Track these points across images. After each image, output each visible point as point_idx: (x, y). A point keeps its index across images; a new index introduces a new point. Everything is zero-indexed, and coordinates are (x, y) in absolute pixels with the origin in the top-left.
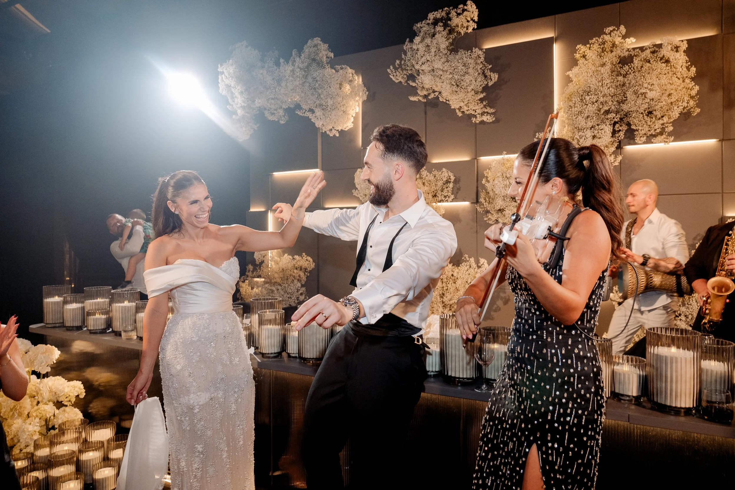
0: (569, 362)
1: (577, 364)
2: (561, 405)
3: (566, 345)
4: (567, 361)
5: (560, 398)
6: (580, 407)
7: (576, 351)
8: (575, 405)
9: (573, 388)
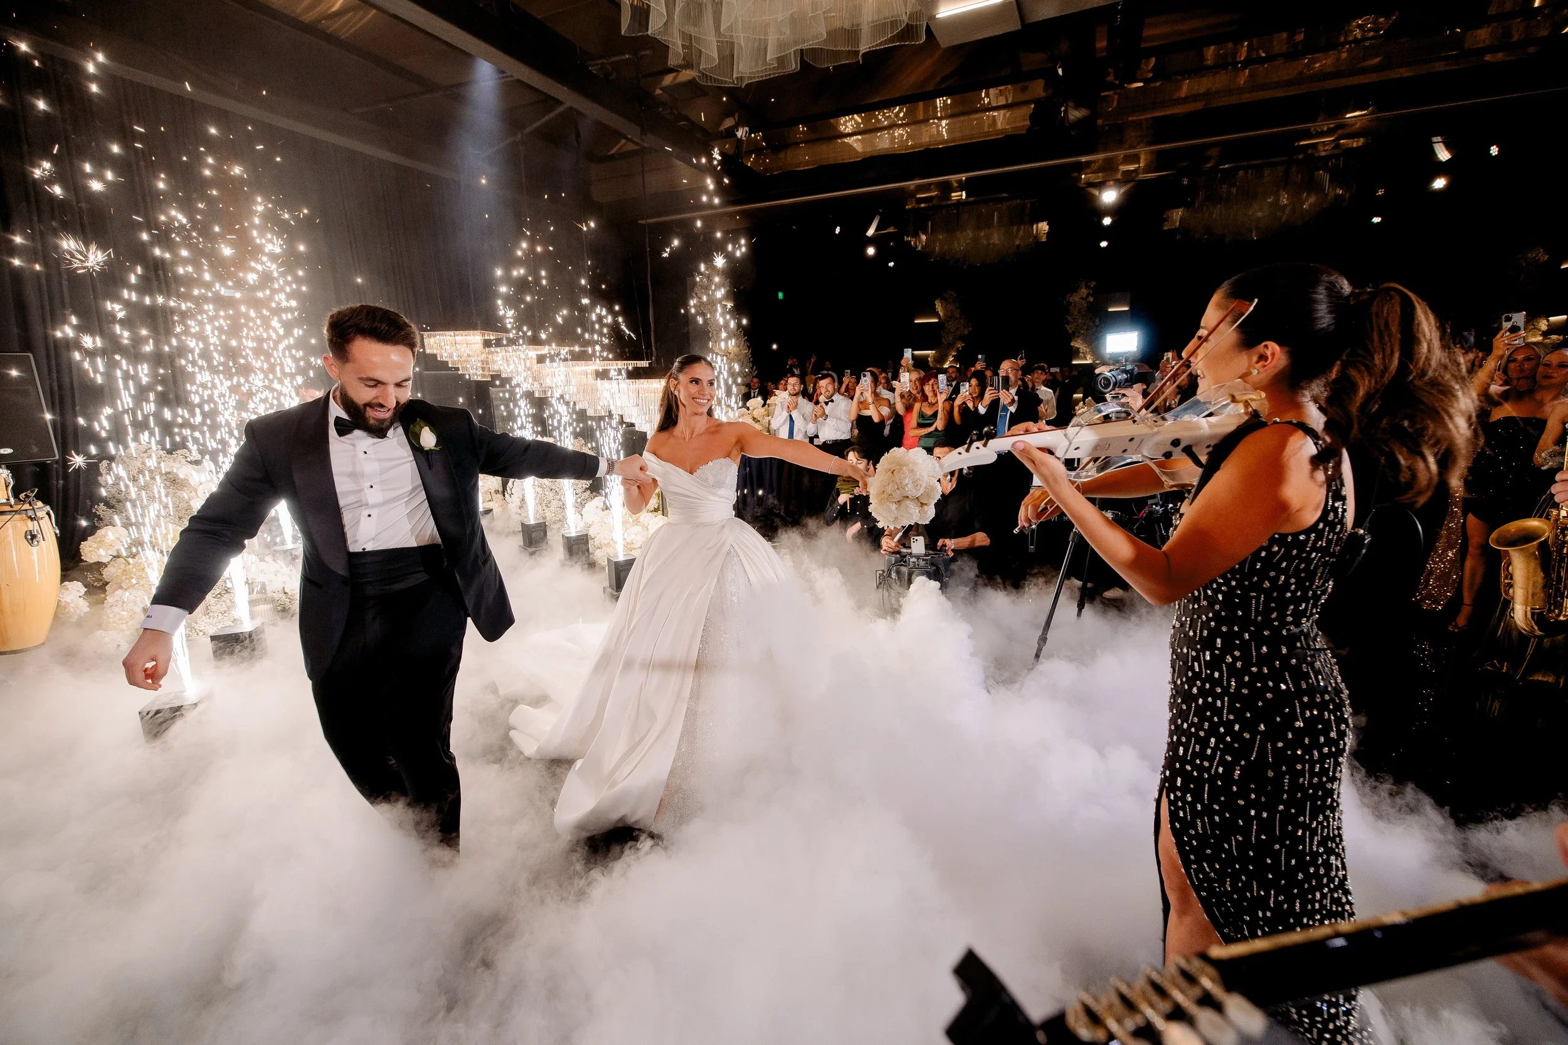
0: (1216, 675)
1: (1229, 682)
2: (1199, 740)
3: (1212, 647)
4: (1212, 673)
5: (1199, 727)
6: (1228, 749)
7: (1229, 659)
8: (1221, 746)
9: (1220, 717)
